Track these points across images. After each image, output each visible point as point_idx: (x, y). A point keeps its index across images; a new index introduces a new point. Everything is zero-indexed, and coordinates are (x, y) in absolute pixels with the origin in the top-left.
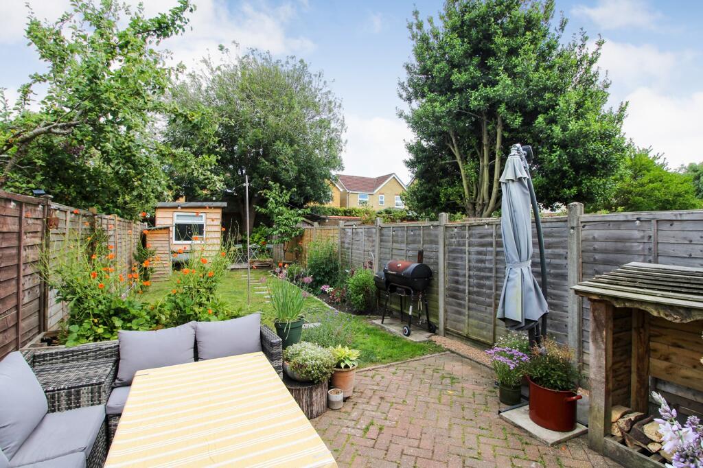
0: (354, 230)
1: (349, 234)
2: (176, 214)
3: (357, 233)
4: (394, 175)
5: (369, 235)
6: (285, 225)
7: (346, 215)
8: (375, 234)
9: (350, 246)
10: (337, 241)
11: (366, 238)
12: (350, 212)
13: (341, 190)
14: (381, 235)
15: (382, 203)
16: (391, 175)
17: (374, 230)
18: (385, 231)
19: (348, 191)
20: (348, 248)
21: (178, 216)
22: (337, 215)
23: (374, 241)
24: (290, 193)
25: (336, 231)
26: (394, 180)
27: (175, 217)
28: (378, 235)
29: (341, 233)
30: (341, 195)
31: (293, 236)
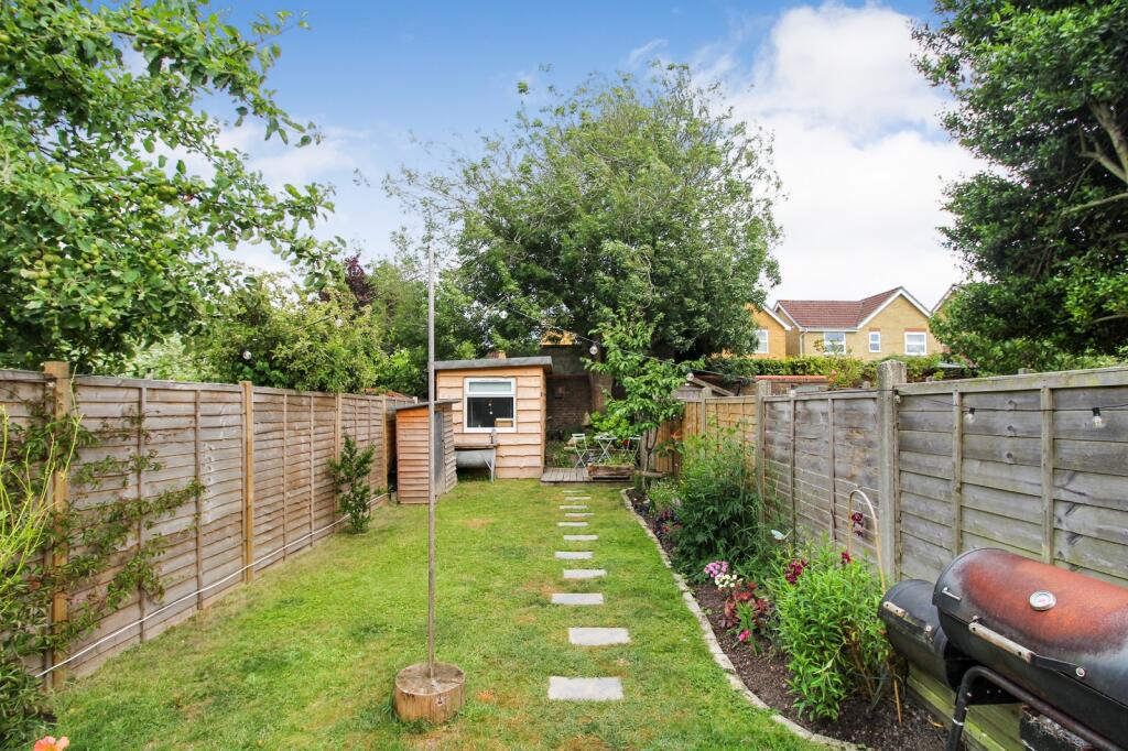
0: (799, 406)
1: (786, 417)
2: (468, 380)
3: (809, 415)
4: (901, 292)
5: (852, 424)
6: (644, 396)
7: (795, 374)
8: (878, 418)
9: (788, 454)
10: (753, 436)
11: (840, 433)
12: (803, 367)
13: (788, 328)
14: (903, 424)
15: (875, 347)
16: (893, 291)
17: (871, 407)
18: (915, 412)
19: (801, 329)
20: (783, 460)
21: (471, 383)
22: (777, 373)
23: (871, 444)
24: (653, 325)
25: (749, 409)
26: (900, 300)
27: (467, 386)
28: (888, 422)
29: (763, 415)
30: (787, 337)
31: (661, 418)
